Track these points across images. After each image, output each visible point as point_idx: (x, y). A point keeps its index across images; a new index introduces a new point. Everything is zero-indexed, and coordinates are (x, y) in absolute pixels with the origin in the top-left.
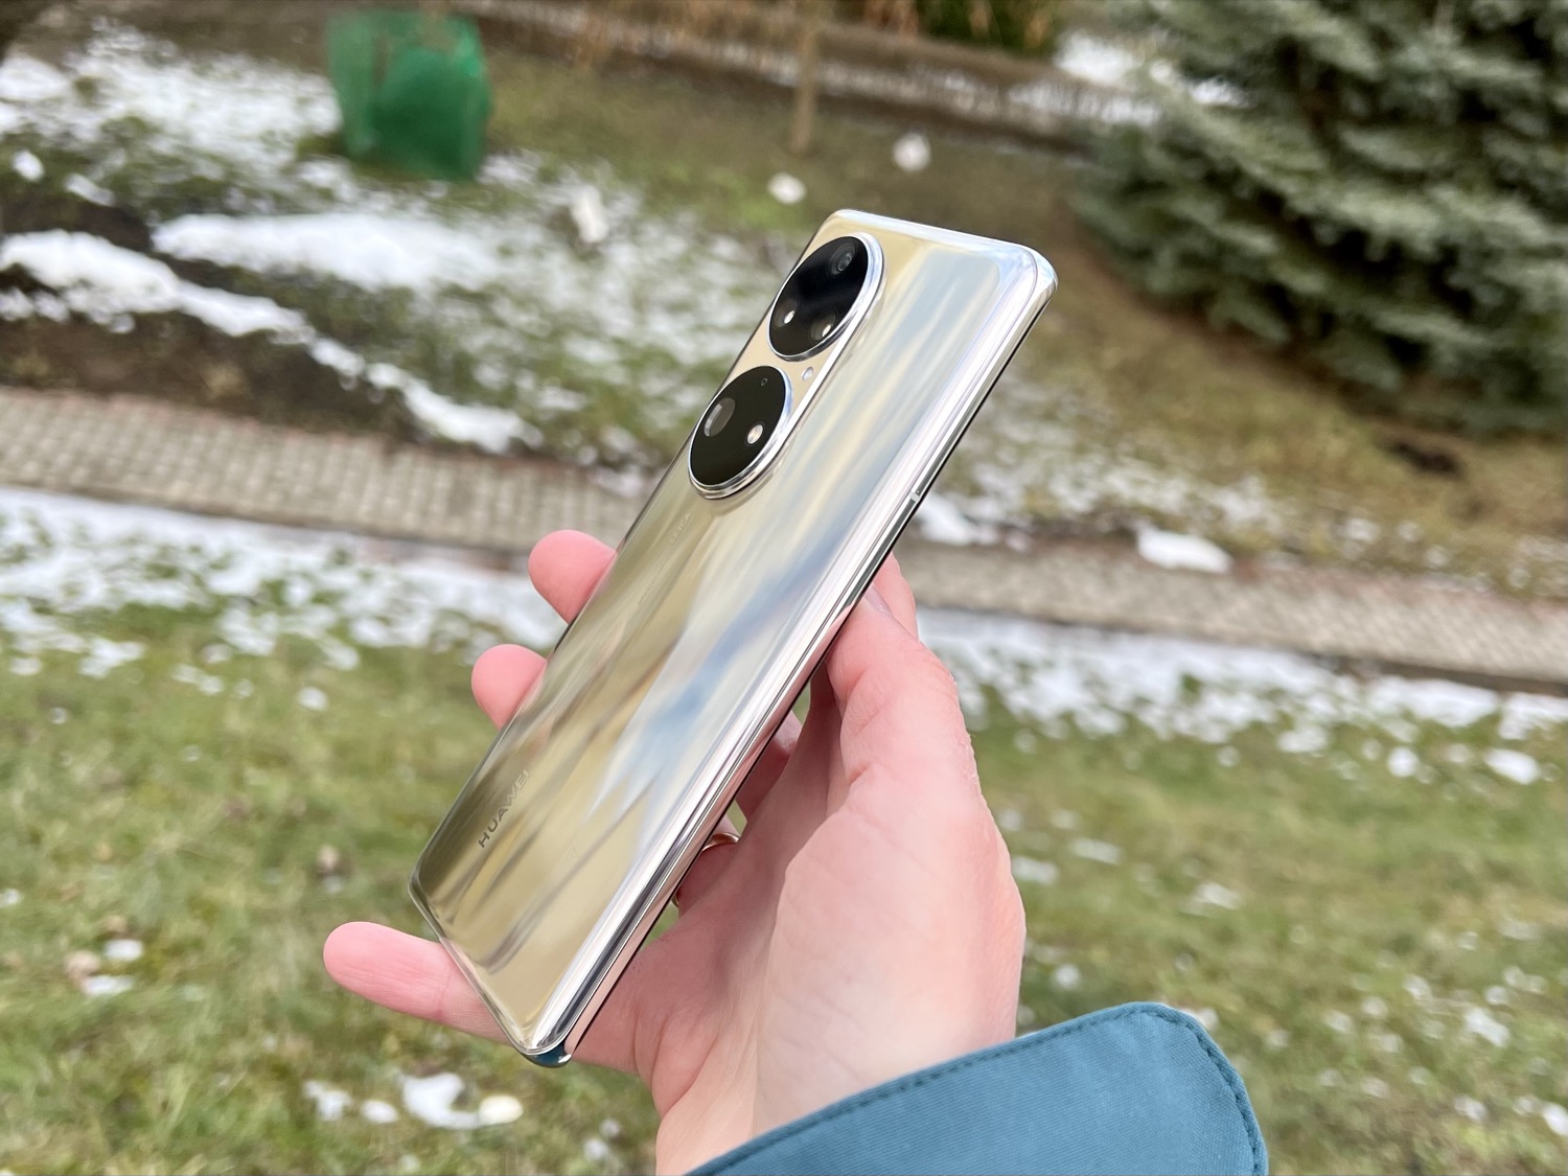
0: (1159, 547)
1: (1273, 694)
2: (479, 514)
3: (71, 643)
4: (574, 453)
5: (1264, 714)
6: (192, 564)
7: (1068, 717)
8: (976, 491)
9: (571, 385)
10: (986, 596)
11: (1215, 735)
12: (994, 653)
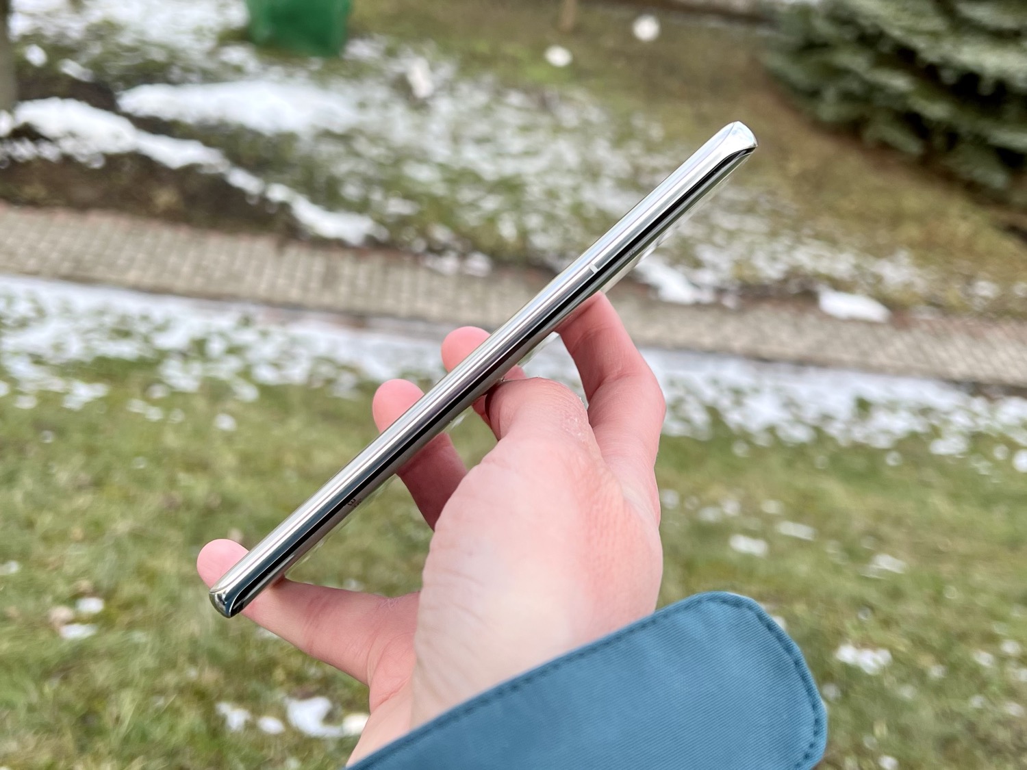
0: (835, 303)
1: (925, 411)
2: (343, 289)
3: (57, 384)
4: (409, 244)
5: (918, 425)
6: (142, 328)
7: (771, 430)
8: (698, 264)
9: (408, 196)
10: (708, 340)
11: (882, 442)
12: (715, 382)
